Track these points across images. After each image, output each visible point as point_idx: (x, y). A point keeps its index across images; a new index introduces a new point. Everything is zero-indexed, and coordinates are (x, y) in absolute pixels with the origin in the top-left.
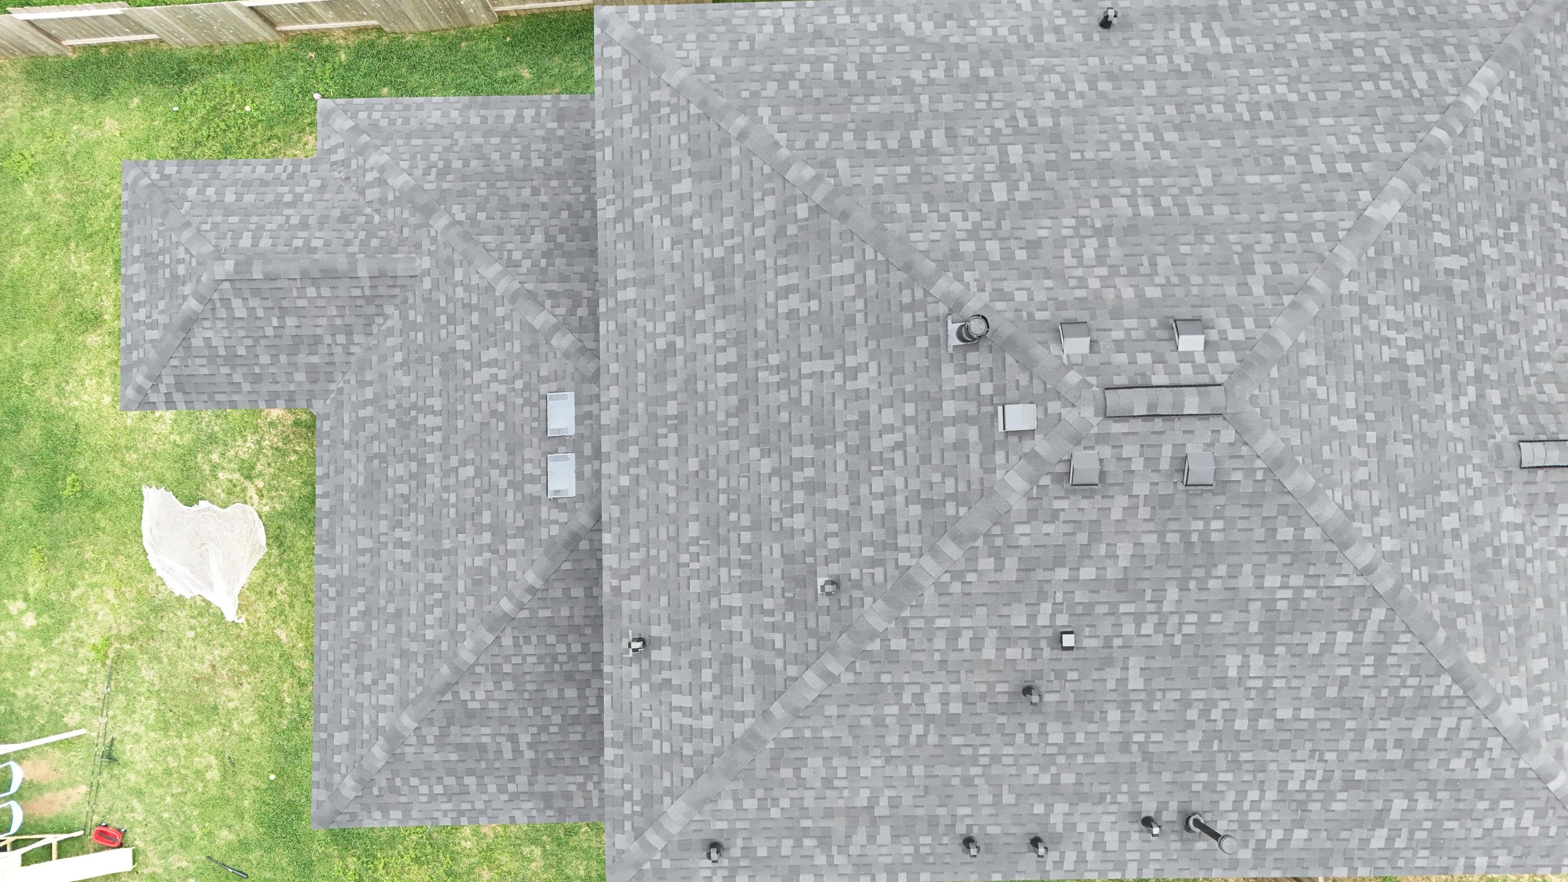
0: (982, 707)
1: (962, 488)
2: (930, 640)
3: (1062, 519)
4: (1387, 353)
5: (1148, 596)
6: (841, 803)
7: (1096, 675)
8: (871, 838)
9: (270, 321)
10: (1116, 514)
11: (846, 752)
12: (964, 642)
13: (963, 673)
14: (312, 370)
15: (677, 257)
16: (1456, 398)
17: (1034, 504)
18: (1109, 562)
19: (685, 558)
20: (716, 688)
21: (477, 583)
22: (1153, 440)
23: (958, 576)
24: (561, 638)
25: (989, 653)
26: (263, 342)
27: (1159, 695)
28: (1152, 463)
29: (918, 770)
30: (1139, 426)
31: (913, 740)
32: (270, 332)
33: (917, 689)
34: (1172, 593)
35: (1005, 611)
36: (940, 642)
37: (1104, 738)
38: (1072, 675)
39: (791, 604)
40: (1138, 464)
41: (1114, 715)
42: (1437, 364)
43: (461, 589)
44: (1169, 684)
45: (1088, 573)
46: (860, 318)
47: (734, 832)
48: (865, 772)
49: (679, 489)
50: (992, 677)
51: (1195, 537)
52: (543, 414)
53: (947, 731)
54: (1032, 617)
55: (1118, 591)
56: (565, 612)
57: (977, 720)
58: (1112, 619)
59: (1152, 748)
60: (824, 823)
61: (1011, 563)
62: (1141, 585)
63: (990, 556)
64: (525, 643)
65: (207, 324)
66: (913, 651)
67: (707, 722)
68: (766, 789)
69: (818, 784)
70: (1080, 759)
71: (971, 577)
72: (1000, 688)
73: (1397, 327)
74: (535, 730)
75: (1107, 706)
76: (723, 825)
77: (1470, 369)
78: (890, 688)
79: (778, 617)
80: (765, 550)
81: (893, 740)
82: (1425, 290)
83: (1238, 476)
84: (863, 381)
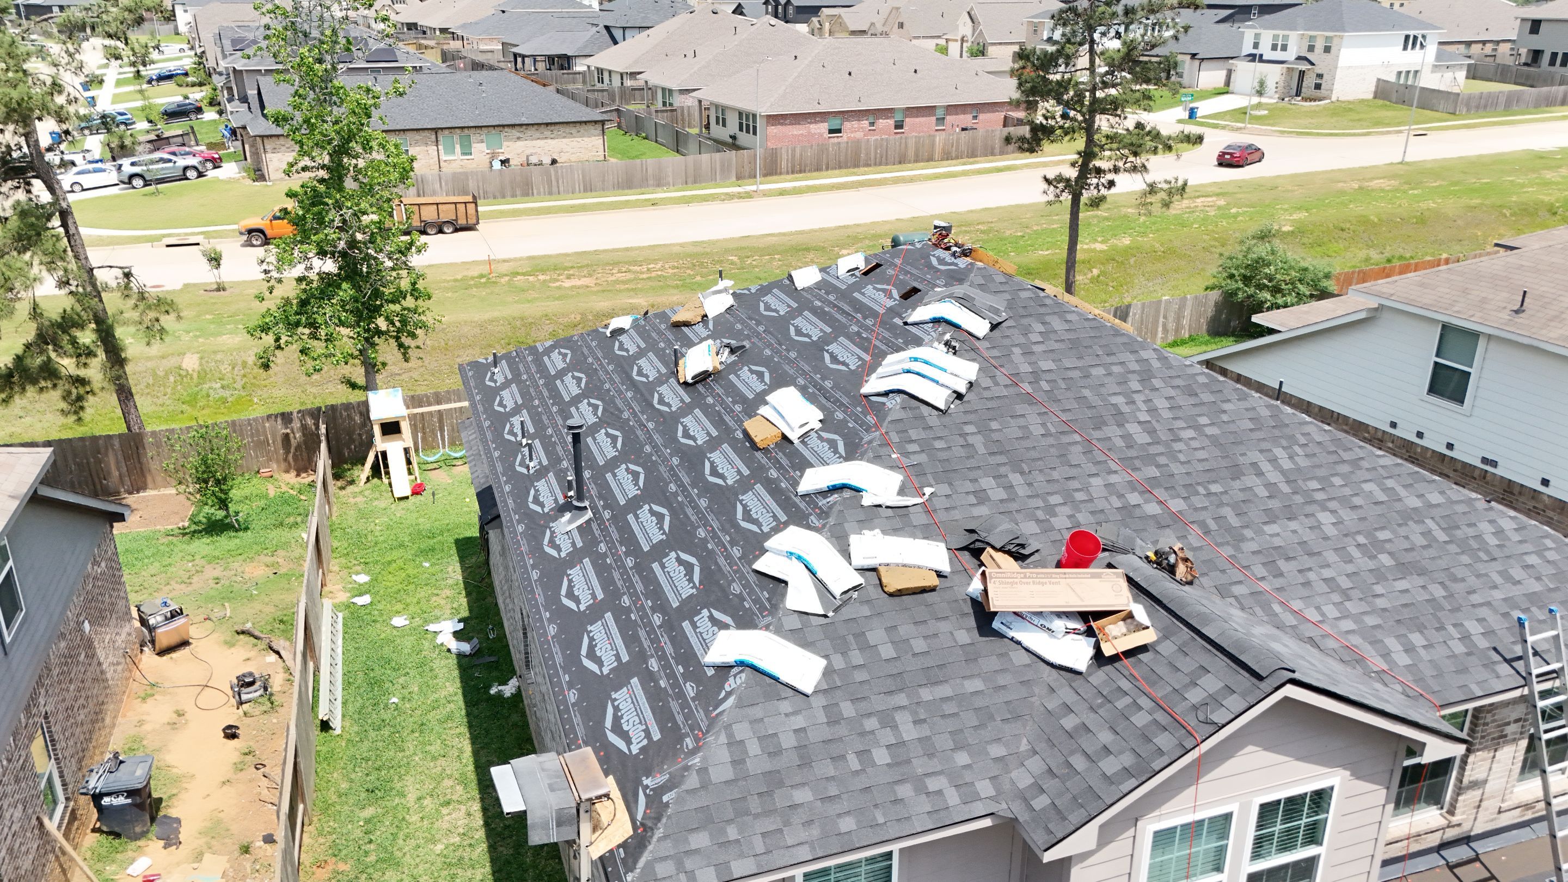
4: (1119, 400)
16: (1132, 486)
42: (1150, 459)
73: (1153, 411)
77: (1176, 505)
82: (1214, 439)
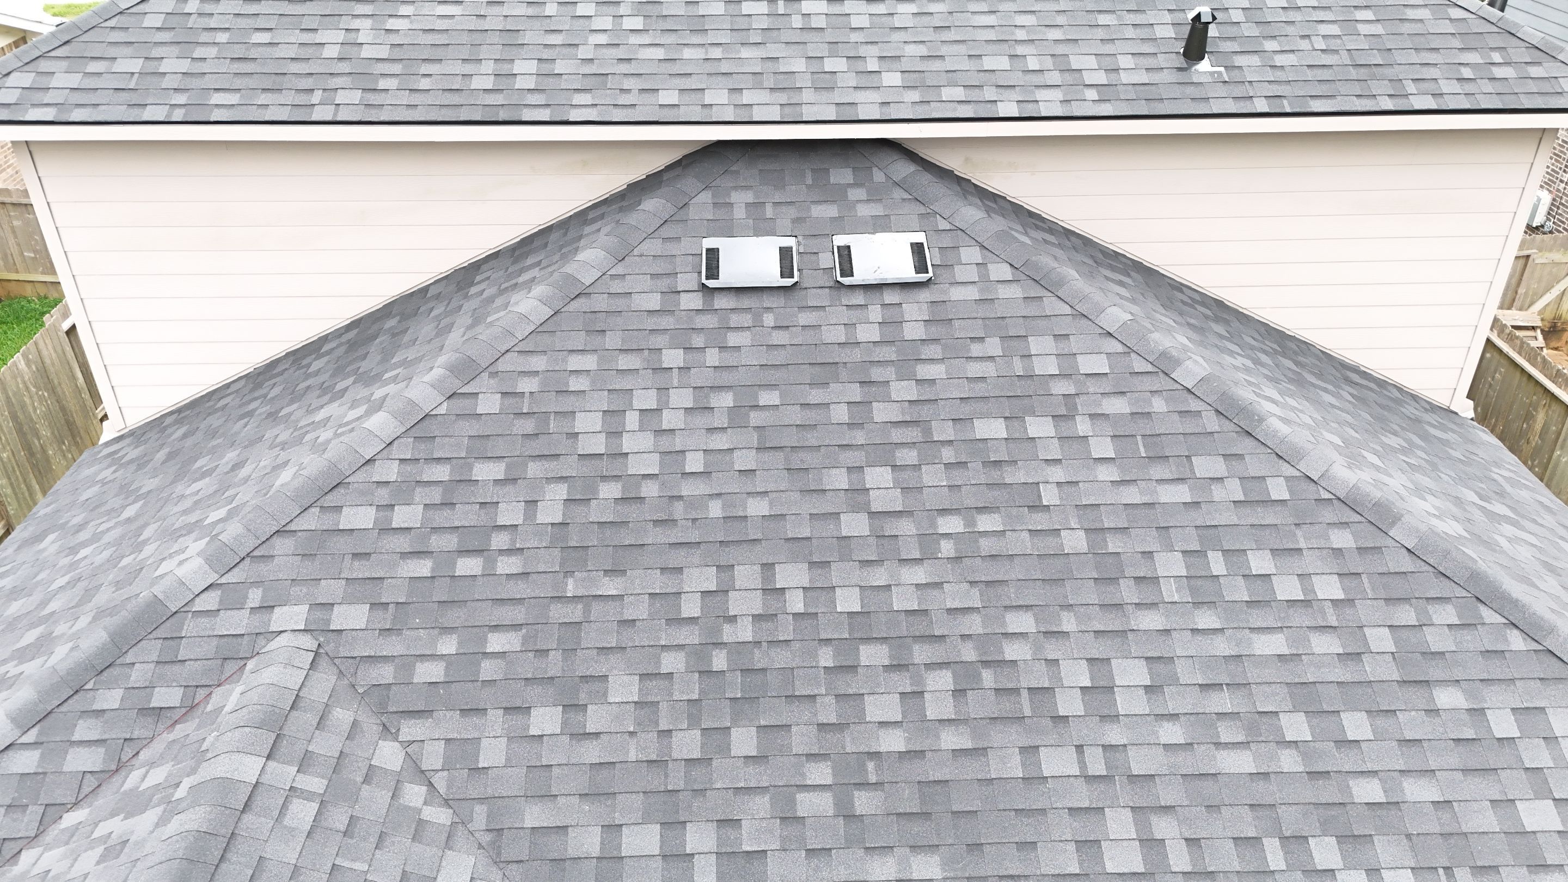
43: (1182, 493)
52: (747, 301)
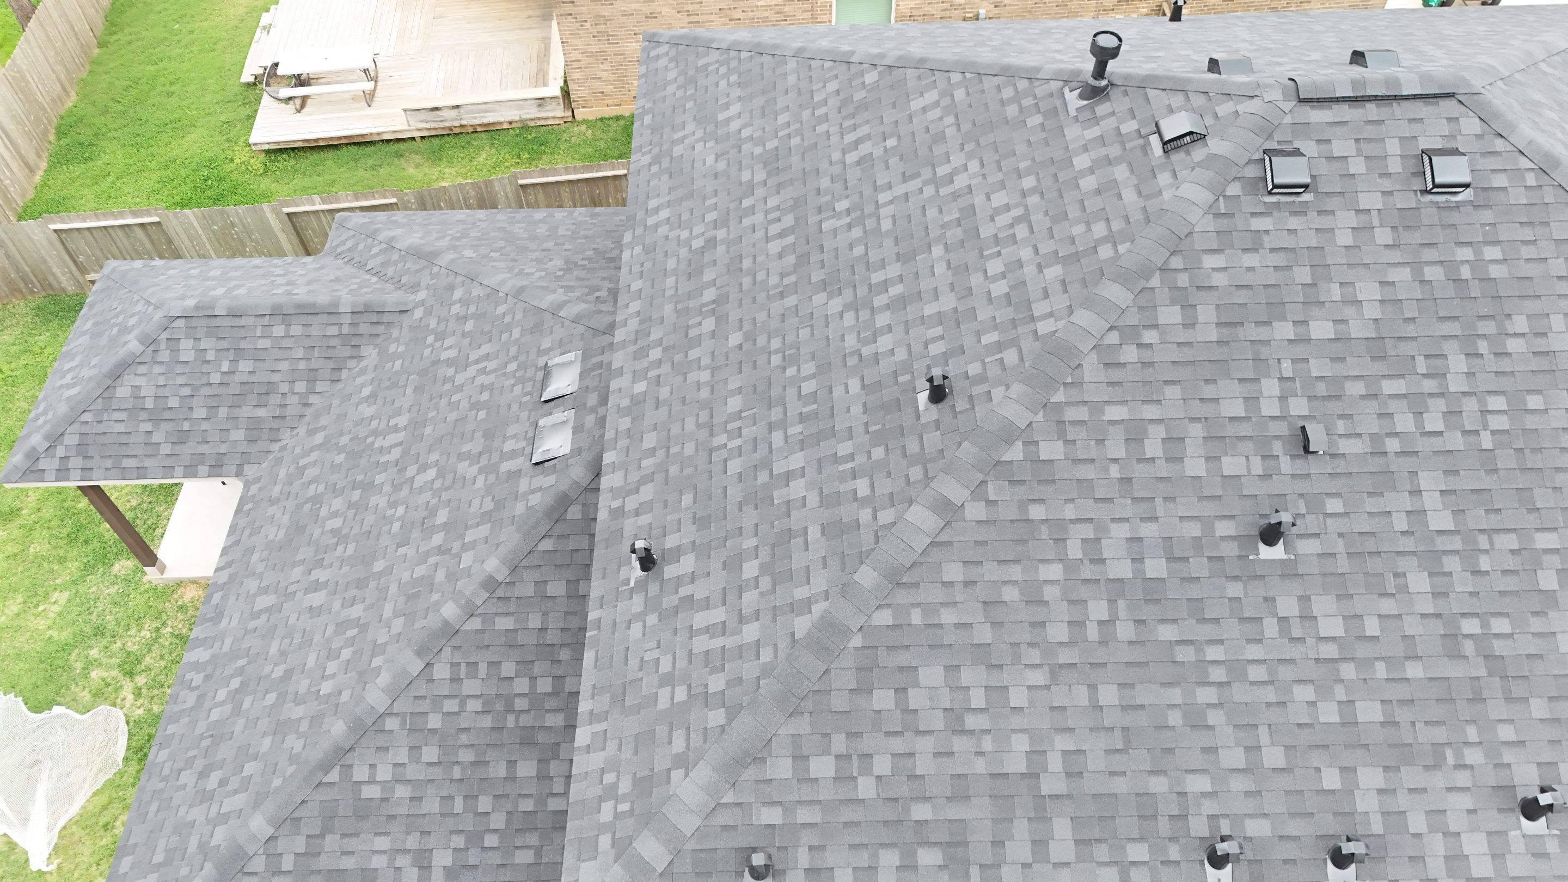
0: (1199, 567)
1: (1117, 225)
2: (1100, 442)
3: (1267, 245)
5: (1421, 366)
6: (980, 766)
7: (1371, 505)
8: (1040, 845)
9: (220, 365)
10: (1344, 238)
11: (981, 653)
12: (1153, 448)
13: (1159, 501)
14: (254, 427)
15: (722, 165)
17: (1223, 224)
18: (1349, 312)
19: (721, 439)
20: (765, 583)
21: (410, 598)
22: (1370, 132)
23: (1130, 334)
24: (524, 665)
25: (1195, 466)
26: (205, 391)
27: (1483, 541)
28: (1376, 161)
29: (1109, 695)
30: (1344, 112)
31: (1092, 632)
32: (215, 378)
33: (1087, 531)
34: (1457, 363)
35: (1208, 391)
36: (1116, 448)
37: (1412, 626)
38: (1334, 505)
39: (879, 438)
40: (1357, 166)
41: (1419, 582)
44: (1494, 521)
45: (1321, 329)
46: (950, 132)
47: (794, 829)
48: (1018, 697)
49: (714, 370)
50: (1208, 509)
51: (1465, 272)
52: (540, 383)
53: (1148, 612)
54: (1252, 401)
55: (1373, 358)
56: (535, 622)
57: (1194, 591)
58: (1372, 407)
59: (1499, 647)
60: (954, 812)
61: (1206, 313)
62: (1407, 348)
63: (1173, 303)
64: (469, 676)
65: (142, 369)
66: (1076, 461)
67: (751, 632)
68: (850, 735)
69: (938, 722)
70: (1381, 670)
71: (1149, 337)
72: (1224, 528)
74: (459, 842)
75: (1403, 564)
76: (772, 816)
78: (1044, 532)
79: (860, 459)
80: (838, 391)
81: (1058, 632)
83: (1500, 181)
84: (961, 181)
